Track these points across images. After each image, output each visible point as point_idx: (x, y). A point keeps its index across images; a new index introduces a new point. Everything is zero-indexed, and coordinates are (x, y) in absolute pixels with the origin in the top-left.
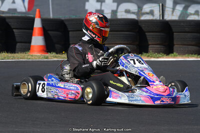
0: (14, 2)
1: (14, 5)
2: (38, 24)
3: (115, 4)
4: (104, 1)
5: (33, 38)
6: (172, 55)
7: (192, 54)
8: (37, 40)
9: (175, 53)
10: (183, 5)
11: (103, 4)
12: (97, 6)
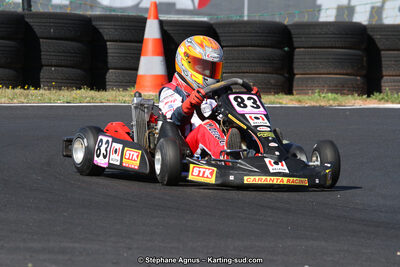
2: (152, 32)
5: (143, 59)
8: (151, 65)
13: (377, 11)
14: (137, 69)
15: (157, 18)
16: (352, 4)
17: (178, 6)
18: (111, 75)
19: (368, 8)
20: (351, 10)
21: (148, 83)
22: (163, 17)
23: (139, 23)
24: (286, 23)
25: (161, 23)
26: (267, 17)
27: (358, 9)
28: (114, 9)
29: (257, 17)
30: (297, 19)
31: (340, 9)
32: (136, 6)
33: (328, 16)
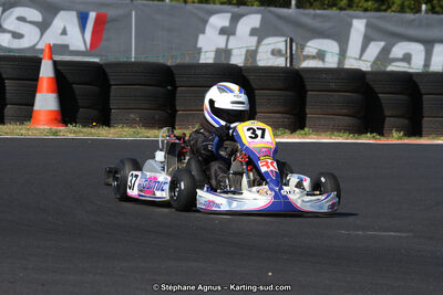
0: (64, 32)
1: (64, 37)
3: (255, 39)
4: (234, 34)
5: (38, 96)
6: (302, 132)
7: (339, 131)
8: (46, 101)
9: (306, 129)
10: (382, 44)
11: (231, 38)
12: (221, 42)
13: (252, 54)
14: (33, 105)
15: (51, 58)
16: (229, 47)
17: (71, 48)
18: (9, 110)
19: (243, 51)
20: (227, 52)
21: (43, 118)
22: (57, 58)
23: (35, 63)
24: (169, 64)
25: (55, 63)
26: (152, 58)
27: (234, 52)
28: (10, 50)
29: (143, 59)
30: (178, 61)
31: (218, 52)
32: (33, 48)
33: (207, 58)
